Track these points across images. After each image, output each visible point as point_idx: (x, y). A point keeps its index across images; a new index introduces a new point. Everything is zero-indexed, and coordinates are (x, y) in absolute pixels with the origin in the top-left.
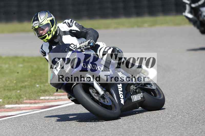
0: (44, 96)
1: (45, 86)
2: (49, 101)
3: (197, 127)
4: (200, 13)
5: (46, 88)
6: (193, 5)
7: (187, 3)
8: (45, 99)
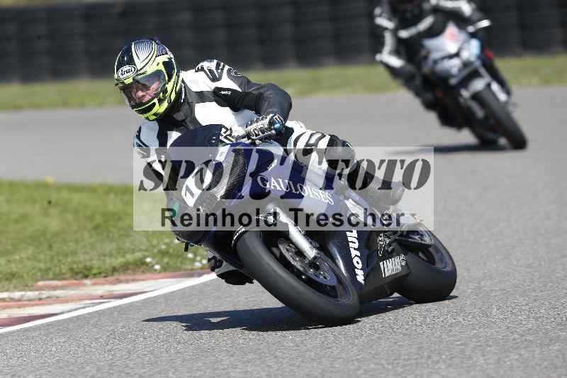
0: (7, 290)
1: (9, 261)
2: (20, 303)
3: (432, 372)
4: (423, 53)
5: (14, 268)
6: (404, 34)
7: (386, 29)
8: (12, 299)
